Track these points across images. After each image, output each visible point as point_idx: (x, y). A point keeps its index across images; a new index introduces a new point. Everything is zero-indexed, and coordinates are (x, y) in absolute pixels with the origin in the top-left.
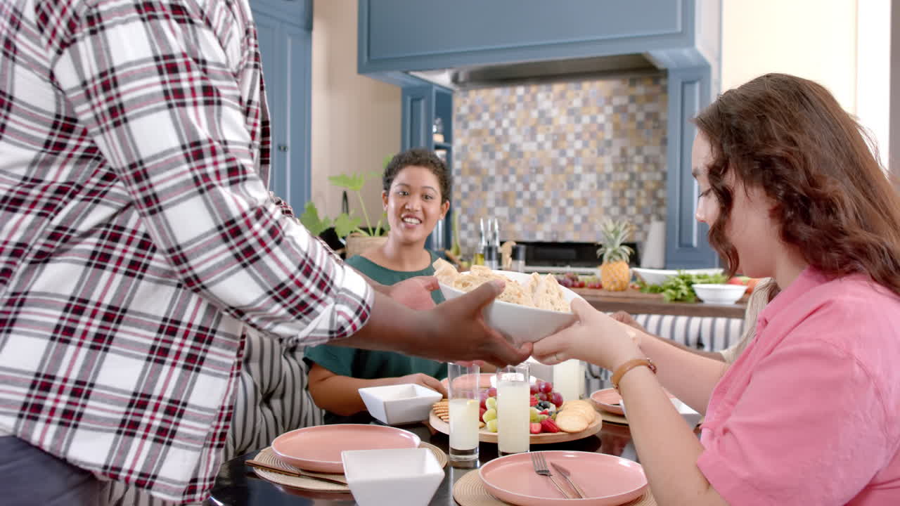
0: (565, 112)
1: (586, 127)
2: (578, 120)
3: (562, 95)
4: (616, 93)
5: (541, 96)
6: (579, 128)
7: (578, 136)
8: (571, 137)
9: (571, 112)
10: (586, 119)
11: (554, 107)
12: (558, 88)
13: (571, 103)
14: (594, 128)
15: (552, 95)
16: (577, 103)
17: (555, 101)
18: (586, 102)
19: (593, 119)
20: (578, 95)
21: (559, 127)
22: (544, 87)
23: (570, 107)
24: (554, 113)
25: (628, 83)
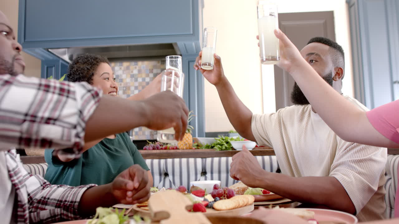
0: (129, 76)
1: (140, 83)
2: (136, 80)
3: (128, 68)
4: (155, 67)
5: (117, 68)
6: (137, 84)
7: (136, 88)
8: (132, 88)
9: (132, 76)
10: (140, 80)
11: (123, 73)
12: (126, 64)
13: (132, 72)
14: (144, 84)
15: (123, 68)
16: (135, 72)
17: (123, 71)
18: (140, 71)
19: (144, 80)
20: (136, 68)
21: (127, 83)
22: (118, 64)
23: (131, 74)
24: (124, 76)
25: (160, 62)
